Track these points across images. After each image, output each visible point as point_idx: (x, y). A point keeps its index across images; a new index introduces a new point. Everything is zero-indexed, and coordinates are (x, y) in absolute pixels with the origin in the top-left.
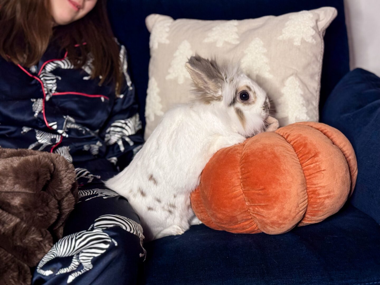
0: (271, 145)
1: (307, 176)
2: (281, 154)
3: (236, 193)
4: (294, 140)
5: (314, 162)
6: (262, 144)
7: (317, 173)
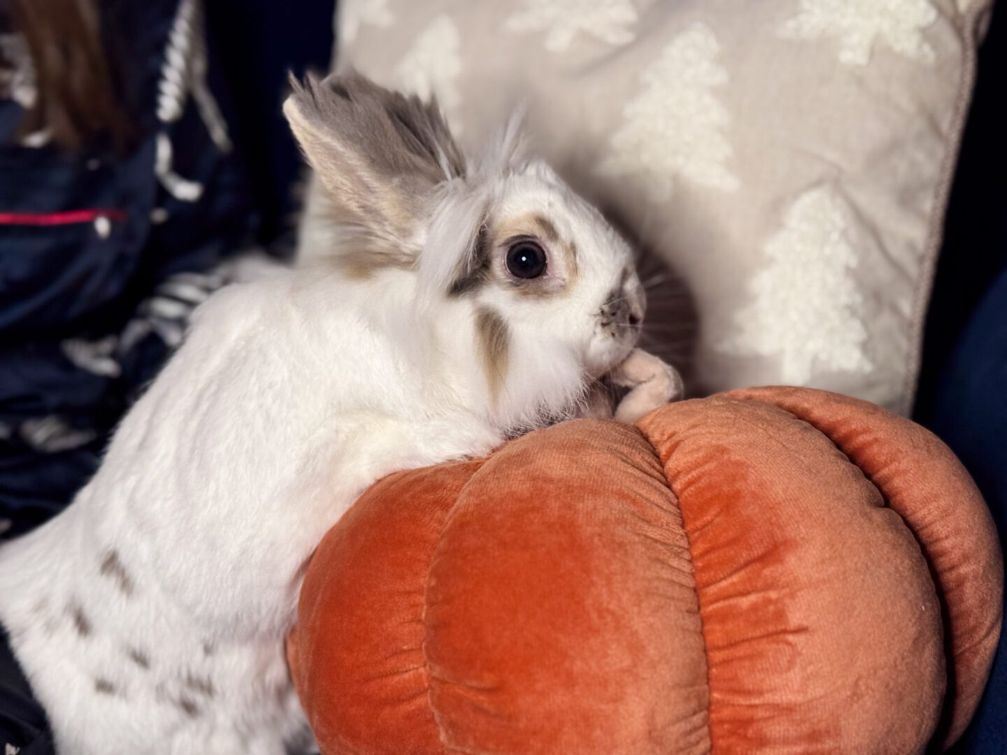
0: (569, 489)
1: (719, 648)
2: (600, 535)
3: (398, 682)
4: (689, 472)
5: (760, 584)
6: (534, 479)
7: (764, 640)
